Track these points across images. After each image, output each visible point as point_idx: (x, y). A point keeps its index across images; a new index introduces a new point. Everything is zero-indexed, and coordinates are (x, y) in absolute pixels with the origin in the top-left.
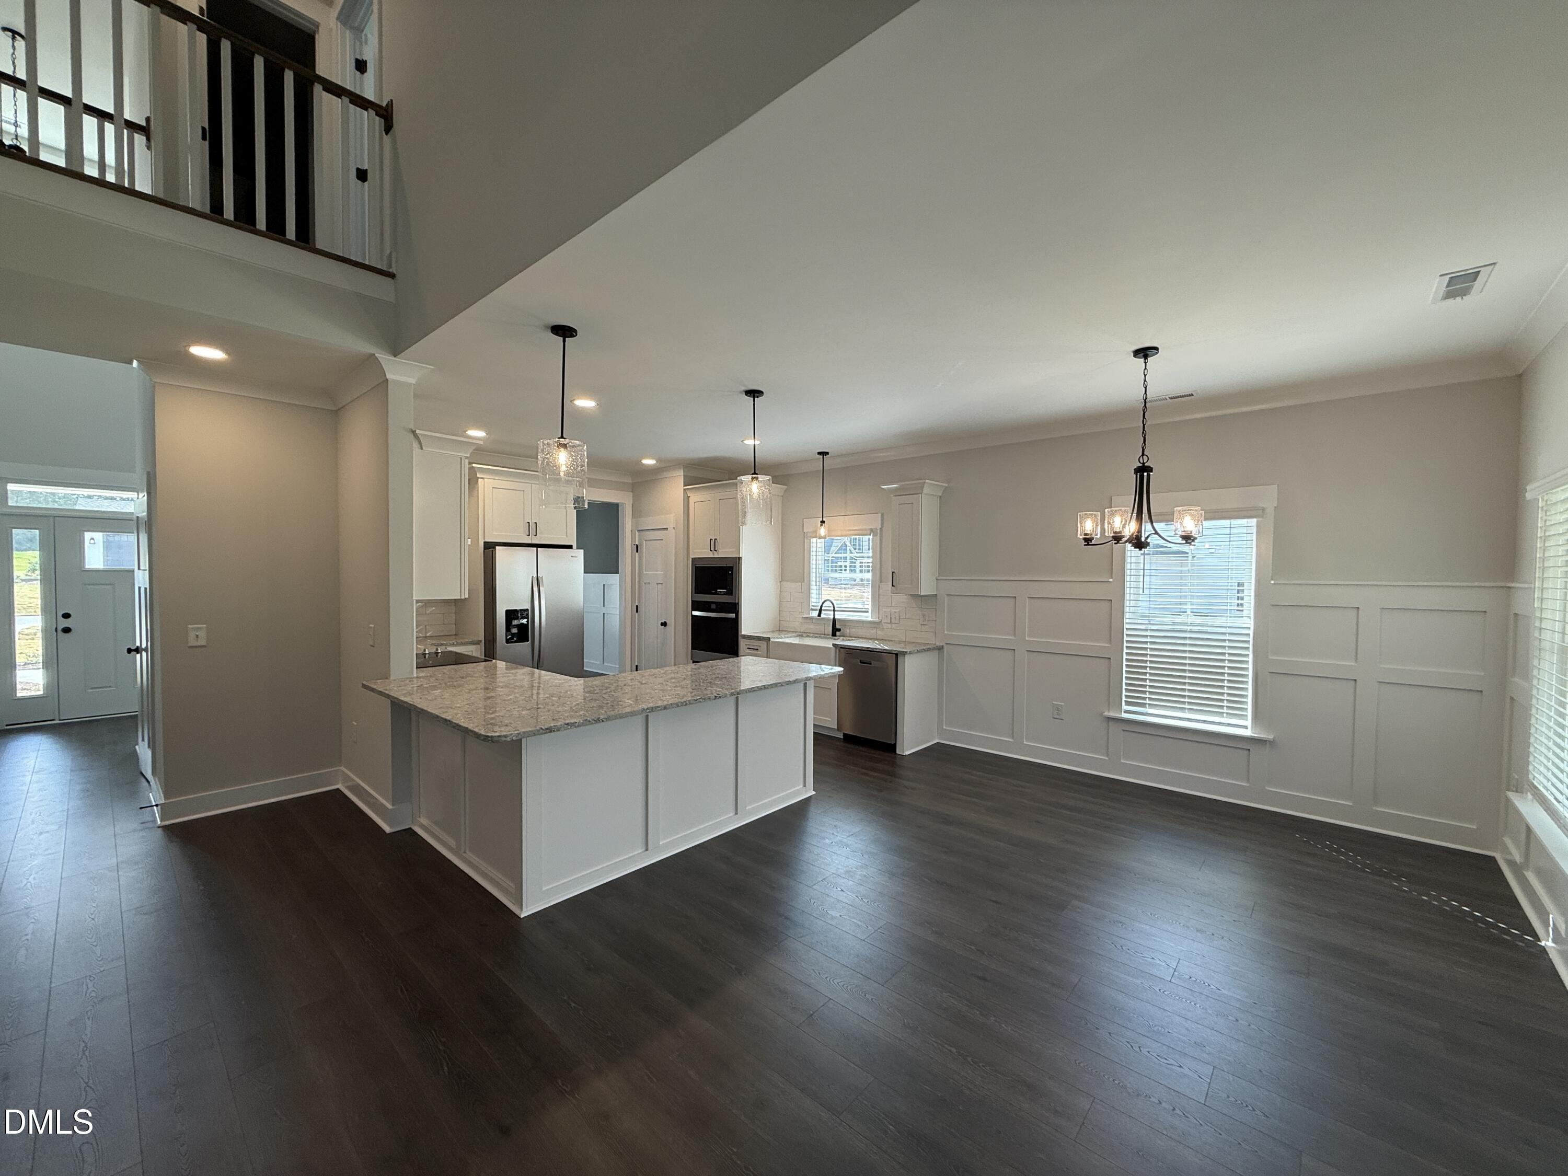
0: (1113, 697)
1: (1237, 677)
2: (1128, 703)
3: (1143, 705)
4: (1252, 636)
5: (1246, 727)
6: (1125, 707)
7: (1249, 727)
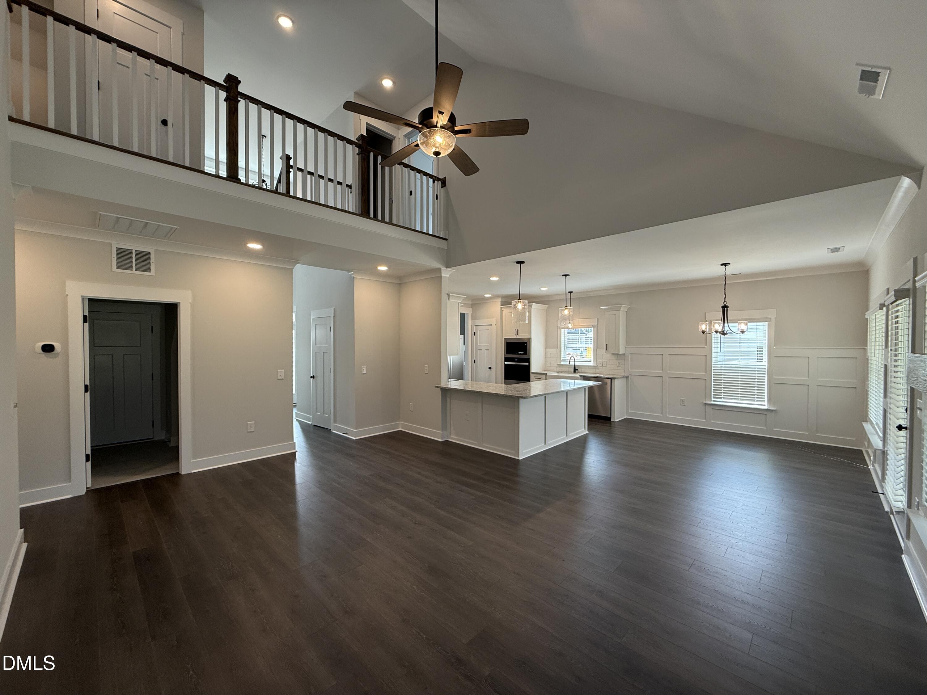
0: (707, 395)
1: (760, 385)
2: (714, 398)
3: (721, 398)
4: (766, 369)
5: (765, 405)
6: (713, 399)
7: (766, 405)
